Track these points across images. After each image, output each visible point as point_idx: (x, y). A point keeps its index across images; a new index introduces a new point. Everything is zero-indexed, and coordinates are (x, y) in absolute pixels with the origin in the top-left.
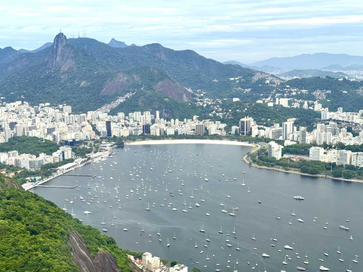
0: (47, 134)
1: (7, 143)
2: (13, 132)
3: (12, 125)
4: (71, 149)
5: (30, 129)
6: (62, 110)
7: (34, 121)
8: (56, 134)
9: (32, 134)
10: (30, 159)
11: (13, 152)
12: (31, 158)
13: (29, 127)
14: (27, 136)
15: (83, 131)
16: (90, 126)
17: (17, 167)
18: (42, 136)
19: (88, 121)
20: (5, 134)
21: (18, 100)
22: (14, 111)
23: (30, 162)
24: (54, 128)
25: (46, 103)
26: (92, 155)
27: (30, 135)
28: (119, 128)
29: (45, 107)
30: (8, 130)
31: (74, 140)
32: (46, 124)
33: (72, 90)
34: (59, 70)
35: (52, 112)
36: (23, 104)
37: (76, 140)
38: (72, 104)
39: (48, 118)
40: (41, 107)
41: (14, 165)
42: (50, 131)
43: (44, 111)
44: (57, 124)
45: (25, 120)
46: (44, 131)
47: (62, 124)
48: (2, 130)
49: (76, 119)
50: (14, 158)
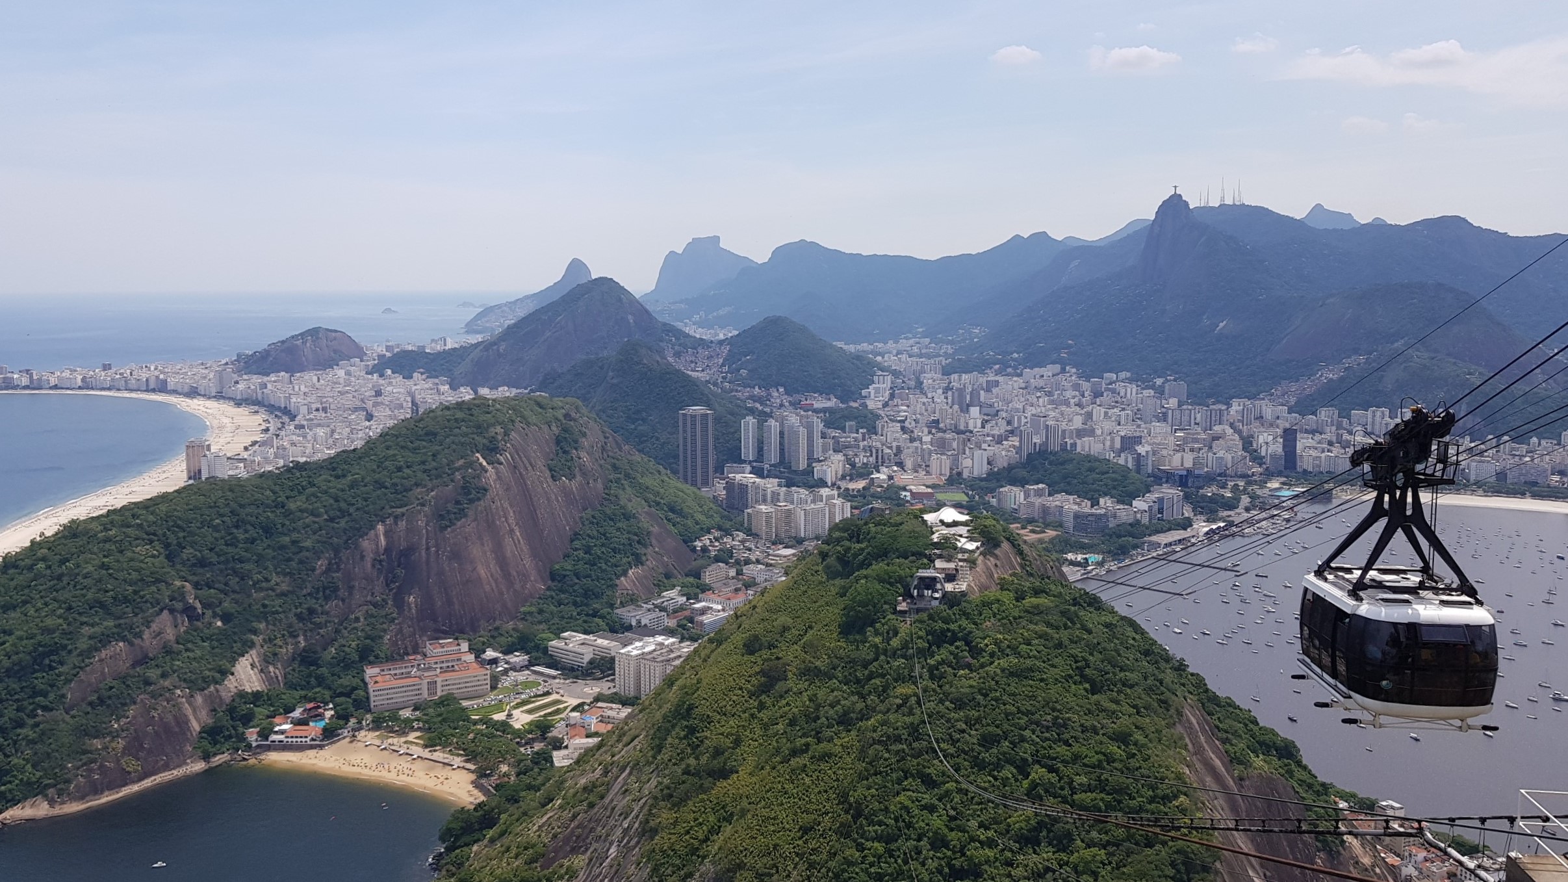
0: (1122, 450)
1: (1022, 464)
2: (1040, 439)
4: (1181, 494)
5: (1080, 433)
6: (1161, 391)
7: (1089, 415)
8: (1144, 454)
9: (1084, 448)
11: (1035, 487)
12: (1079, 504)
13: (1077, 430)
14: (1071, 450)
15: (1215, 449)
16: (1237, 437)
18: (1109, 455)
19: (1232, 425)
20: (1020, 442)
21: (1053, 363)
22: (1042, 388)
23: (1077, 516)
24: (1140, 437)
25: (1121, 371)
26: (1240, 515)
27: (1079, 449)
28: (1320, 450)
29: (1117, 380)
30: (1028, 433)
31: (1190, 472)
32: (1119, 424)
33: (1194, 341)
35: (1134, 393)
37: (1197, 472)
38: (1190, 378)
39: (1123, 409)
40: (1108, 381)
41: (1037, 518)
42: (1129, 443)
43: (1114, 391)
44: (1148, 426)
45: (1067, 411)
46: (1112, 440)
47: (1158, 427)
48: (1012, 432)
49: (1198, 416)
50: (1038, 501)
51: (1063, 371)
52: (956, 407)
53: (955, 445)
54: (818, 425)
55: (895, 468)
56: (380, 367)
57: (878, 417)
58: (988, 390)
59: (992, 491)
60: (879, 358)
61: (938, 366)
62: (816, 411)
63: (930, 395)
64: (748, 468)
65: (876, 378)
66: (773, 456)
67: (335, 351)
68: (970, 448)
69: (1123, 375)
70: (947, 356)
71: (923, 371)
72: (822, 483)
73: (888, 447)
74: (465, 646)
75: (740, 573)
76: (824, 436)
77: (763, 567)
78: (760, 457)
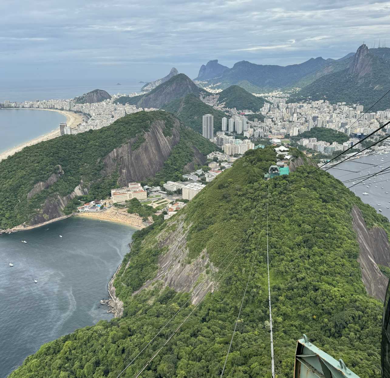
0: (341, 127)
1: (309, 132)
2: (315, 124)
3: (315, 118)
4: (359, 141)
5: (328, 122)
6: (355, 108)
7: (332, 116)
8: (348, 128)
9: (329, 126)
10: (325, 145)
11: (313, 139)
13: (327, 121)
14: (325, 127)
15: (371, 127)
16: (378, 123)
17: (315, 150)
18: (337, 129)
19: (377, 119)
20: (309, 125)
21: (321, 99)
22: (317, 107)
23: (325, 148)
24: (347, 123)
25: (343, 102)
26: (376, 147)
27: (327, 127)
29: (341, 105)
30: (311, 122)
31: (362, 134)
32: (341, 119)
33: (367, 92)
34: (357, 76)
35: (346, 109)
36: (324, 102)
37: (364, 134)
38: (365, 104)
39: (343, 114)
40: (338, 105)
41: (312, 148)
42: (343, 125)
43: (340, 108)
44: (350, 119)
45: (325, 115)
46: (338, 124)
47: (354, 120)
48: (306, 121)
49: (366, 117)
50: (313, 144)
52: (289, 114)
53: (288, 126)
54: (246, 120)
55: (269, 133)
56: (115, 102)
57: (265, 117)
58: (300, 108)
59: (299, 140)
60: (266, 98)
61: (285, 102)
62: (245, 115)
63: (281, 110)
64: (224, 133)
65: (265, 105)
66: (231, 129)
67: (103, 97)
68: (293, 127)
70: (287, 97)
71: (280, 102)
72: (246, 138)
73: (267, 127)
74: (139, 185)
75: (220, 165)
76: (247, 123)
77: (227, 163)
78: (228, 130)
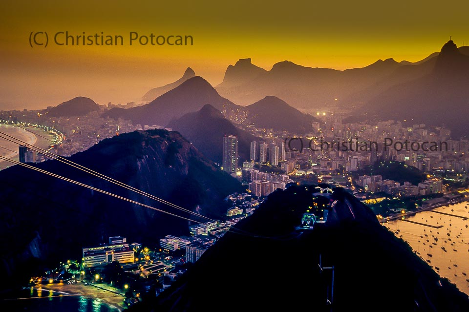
6: (438, 133)
8: (426, 162)
9: (400, 158)
10: (393, 186)
11: (377, 176)
21: (391, 119)
27: (397, 159)
29: (419, 128)
40: (415, 128)
50: (377, 183)
51: (396, 123)
54: (284, 145)
56: (105, 115)
59: (357, 177)
61: (340, 120)
64: (253, 164)
65: (313, 125)
66: (264, 159)
67: (87, 108)
68: (349, 157)
69: (423, 125)
70: (345, 115)
71: (334, 122)
72: (284, 172)
74: (125, 240)
75: (244, 211)
78: (258, 160)
